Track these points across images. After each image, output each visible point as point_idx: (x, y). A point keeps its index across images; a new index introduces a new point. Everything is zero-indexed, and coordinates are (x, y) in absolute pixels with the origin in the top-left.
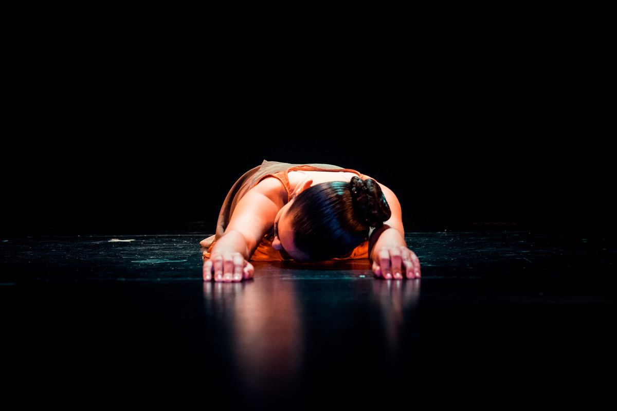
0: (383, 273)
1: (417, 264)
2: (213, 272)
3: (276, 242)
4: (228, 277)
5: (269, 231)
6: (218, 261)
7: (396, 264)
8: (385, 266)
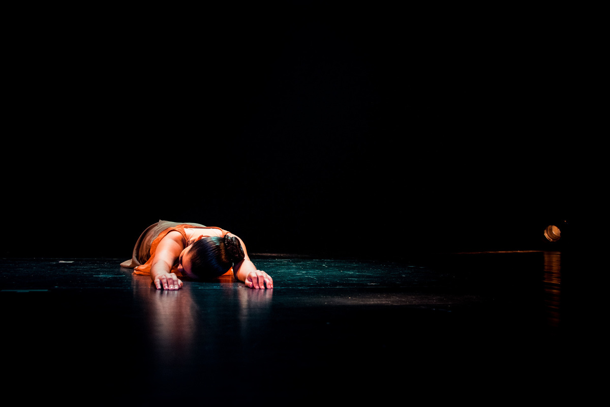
0: (255, 286)
1: (272, 280)
2: (161, 284)
3: (180, 267)
4: (171, 287)
5: (177, 261)
6: (163, 279)
7: (261, 281)
8: (255, 281)
